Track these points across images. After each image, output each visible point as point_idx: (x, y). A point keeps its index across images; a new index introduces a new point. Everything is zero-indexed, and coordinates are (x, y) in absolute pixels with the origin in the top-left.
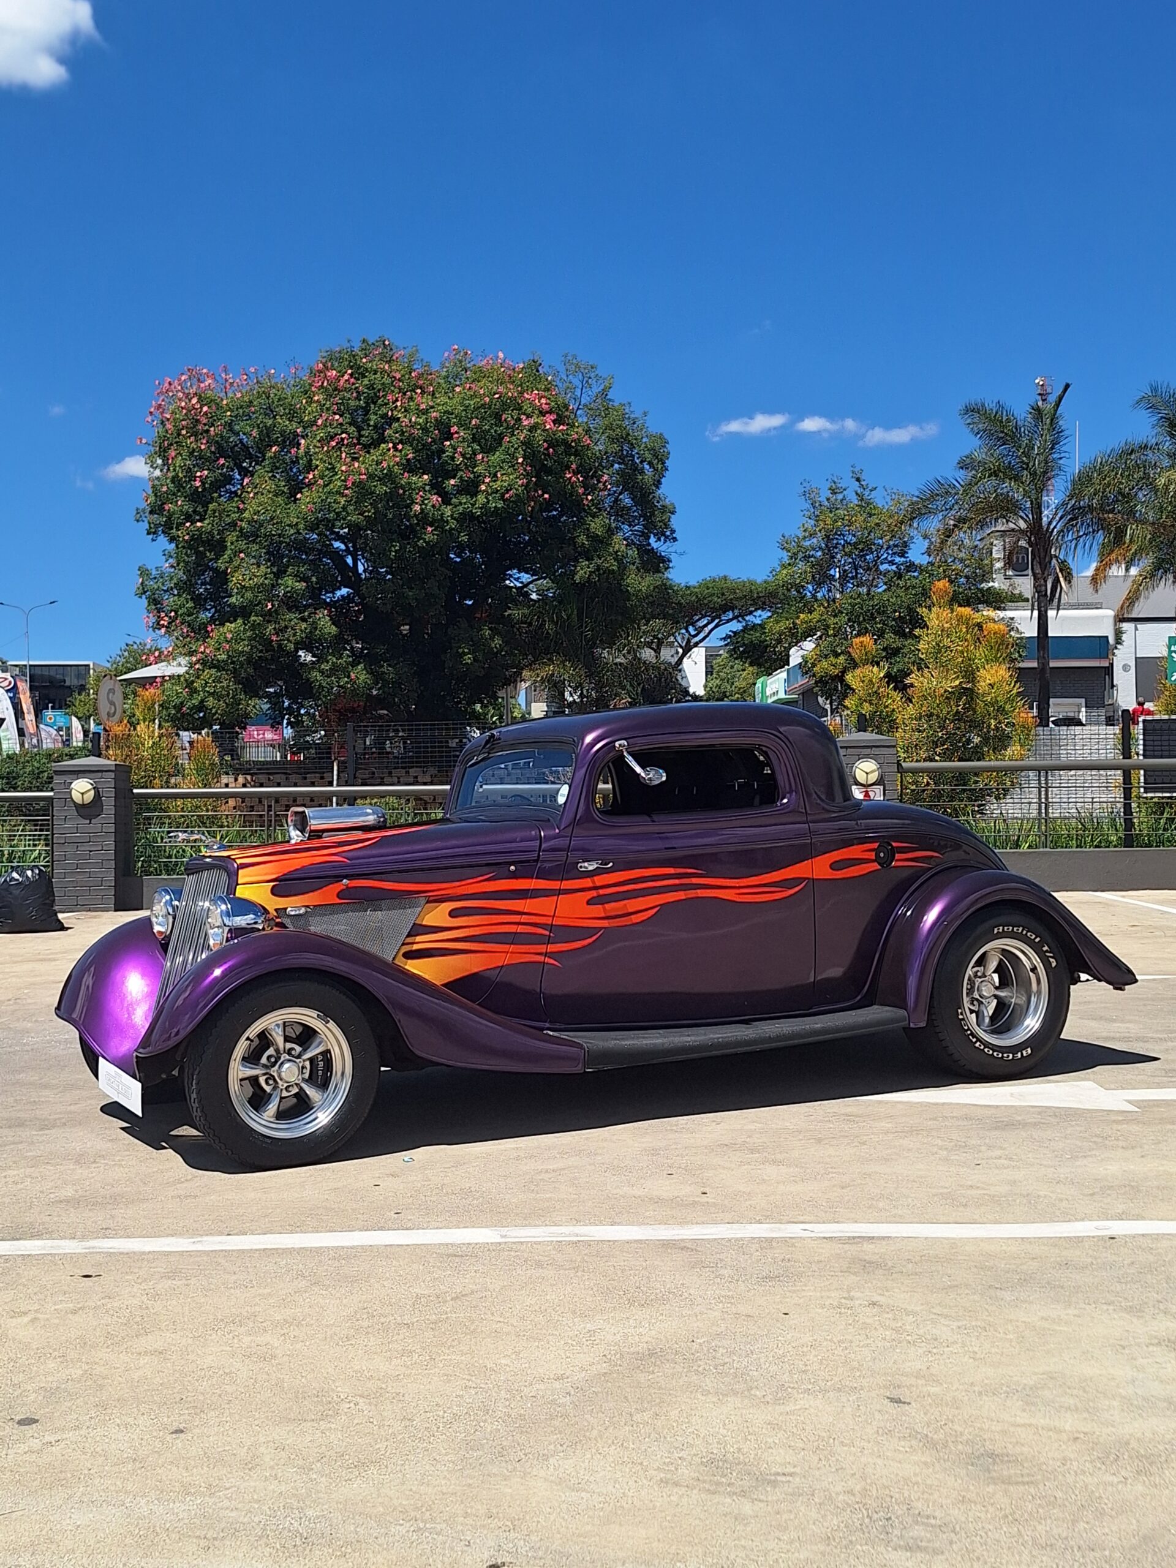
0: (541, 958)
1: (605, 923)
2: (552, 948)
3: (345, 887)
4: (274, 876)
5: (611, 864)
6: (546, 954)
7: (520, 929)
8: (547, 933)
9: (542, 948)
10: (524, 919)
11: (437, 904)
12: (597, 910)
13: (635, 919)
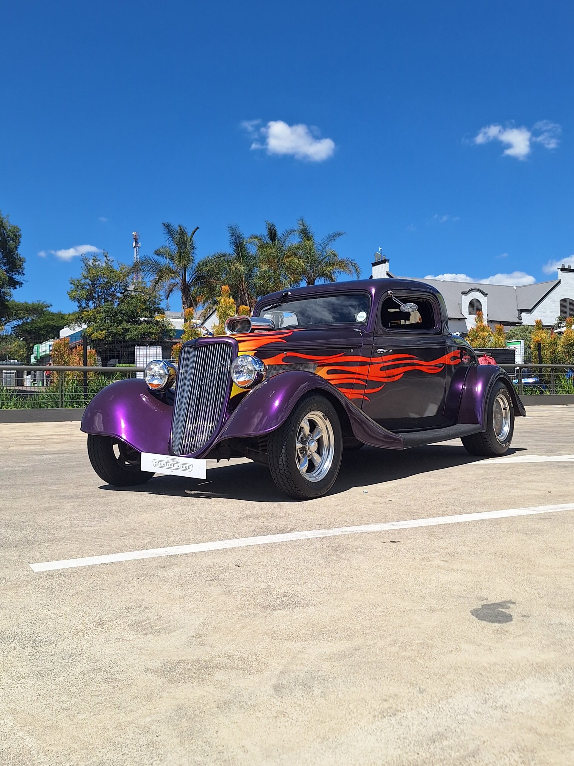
0: (362, 397)
1: (386, 380)
2: (367, 391)
3: (285, 356)
4: (254, 348)
5: (391, 350)
6: (364, 395)
7: (354, 381)
8: (365, 384)
9: (362, 391)
10: (356, 376)
11: (322, 367)
12: (384, 373)
13: (397, 378)
